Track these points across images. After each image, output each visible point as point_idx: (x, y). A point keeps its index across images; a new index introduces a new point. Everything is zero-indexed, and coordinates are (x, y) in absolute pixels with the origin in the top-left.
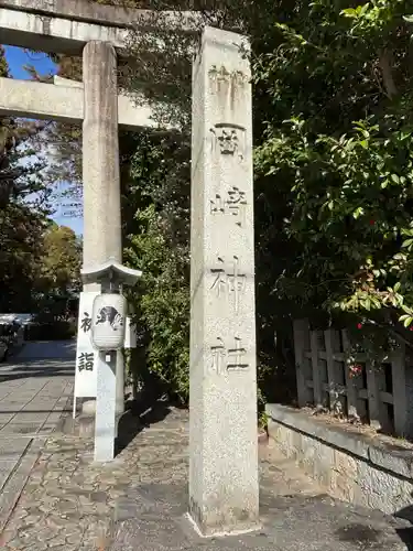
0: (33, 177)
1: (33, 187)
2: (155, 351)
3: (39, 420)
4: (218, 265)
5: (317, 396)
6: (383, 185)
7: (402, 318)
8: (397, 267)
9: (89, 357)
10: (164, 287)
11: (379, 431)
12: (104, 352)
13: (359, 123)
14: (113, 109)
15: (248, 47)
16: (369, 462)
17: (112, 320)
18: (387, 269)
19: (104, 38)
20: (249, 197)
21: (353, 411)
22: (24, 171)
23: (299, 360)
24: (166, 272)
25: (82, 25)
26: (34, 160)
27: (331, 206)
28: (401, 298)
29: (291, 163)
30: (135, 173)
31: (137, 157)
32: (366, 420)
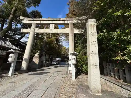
0: (61, 40)
1: (61, 42)
2: (79, 65)
3: (64, 73)
4: (92, 52)
5: (109, 74)
6: (123, 39)
7: (128, 61)
8: (126, 53)
9: (70, 65)
10: (81, 55)
11: (123, 82)
12: (73, 64)
13: (118, 30)
14: (73, 31)
15: (95, 21)
16: (122, 87)
17: (74, 60)
18: (124, 53)
19: (72, 22)
20: (97, 42)
21: (116, 77)
22: (60, 40)
23: (104, 67)
24: (81, 53)
25: (69, 21)
26: (61, 38)
27: (112, 43)
28: (127, 58)
29: (104, 37)
30: (76, 39)
31: (76, 37)
32: (120, 79)
